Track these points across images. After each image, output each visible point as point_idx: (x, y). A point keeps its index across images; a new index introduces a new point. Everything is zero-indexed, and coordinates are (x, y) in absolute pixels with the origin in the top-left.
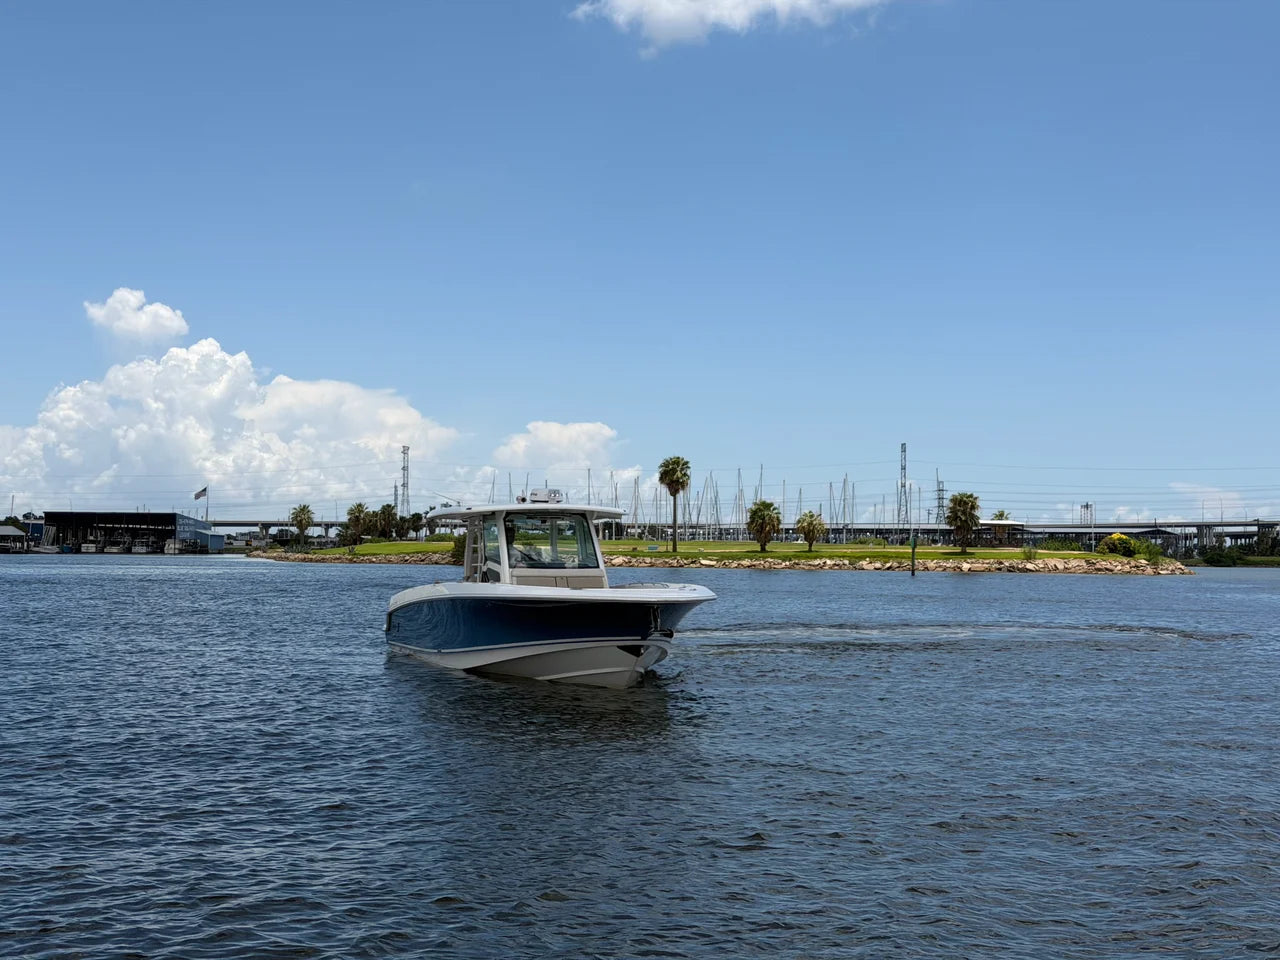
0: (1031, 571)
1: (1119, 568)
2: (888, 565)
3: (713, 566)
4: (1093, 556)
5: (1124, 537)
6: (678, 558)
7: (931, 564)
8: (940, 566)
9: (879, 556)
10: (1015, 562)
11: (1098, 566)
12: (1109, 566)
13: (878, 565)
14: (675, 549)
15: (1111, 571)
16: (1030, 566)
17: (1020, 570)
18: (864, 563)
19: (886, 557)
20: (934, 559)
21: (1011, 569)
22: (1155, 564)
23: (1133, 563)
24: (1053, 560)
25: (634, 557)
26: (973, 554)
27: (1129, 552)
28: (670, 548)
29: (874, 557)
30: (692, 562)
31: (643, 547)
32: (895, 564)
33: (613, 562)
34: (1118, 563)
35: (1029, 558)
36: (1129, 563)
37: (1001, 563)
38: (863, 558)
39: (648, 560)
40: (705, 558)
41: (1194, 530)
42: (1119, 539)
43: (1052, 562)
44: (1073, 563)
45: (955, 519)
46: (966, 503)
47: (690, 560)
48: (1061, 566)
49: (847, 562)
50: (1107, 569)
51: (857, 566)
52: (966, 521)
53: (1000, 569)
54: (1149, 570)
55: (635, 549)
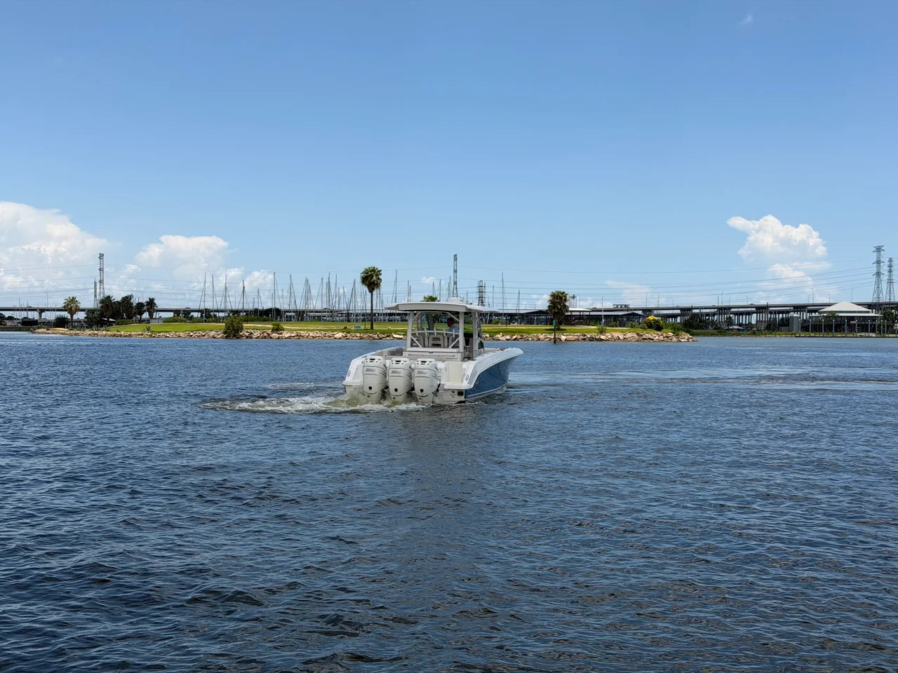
0: (603, 340)
1: (657, 338)
2: (514, 337)
3: (401, 339)
4: (640, 331)
5: (657, 318)
6: (378, 333)
7: (542, 337)
8: (547, 338)
9: (508, 332)
10: (594, 335)
11: (644, 337)
12: (651, 337)
13: (508, 337)
14: (372, 328)
15: (652, 340)
16: (603, 337)
17: (597, 340)
18: (499, 336)
19: (512, 332)
20: (542, 333)
21: (592, 339)
22: (677, 335)
23: (665, 335)
24: (617, 333)
25: (349, 333)
26: (565, 330)
27: (659, 328)
28: (368, 327)
29: (505, 332)
30: (388, 336)
31: (352, 326)
32: (519, 337)
33: (335, 336)
34: (655, 335)
35: (602, 332)
36: (662, 335)
37: (585, 335)
38: (498, 333)
39: (358, 335)
40: (396, 334)
41: (679, 312)
42: (653, 320)
43: (616, 335)
44: (629, 335)
45: (554, 308)
46: (561, 298)
47: (386, 335)
48: (621, 337)
49: (488, 335)
50: (650, 339)
51: (494, 337)
52: (561, 309)
53: (584, 339)
54: (675, 339)
55: (345, 328)
